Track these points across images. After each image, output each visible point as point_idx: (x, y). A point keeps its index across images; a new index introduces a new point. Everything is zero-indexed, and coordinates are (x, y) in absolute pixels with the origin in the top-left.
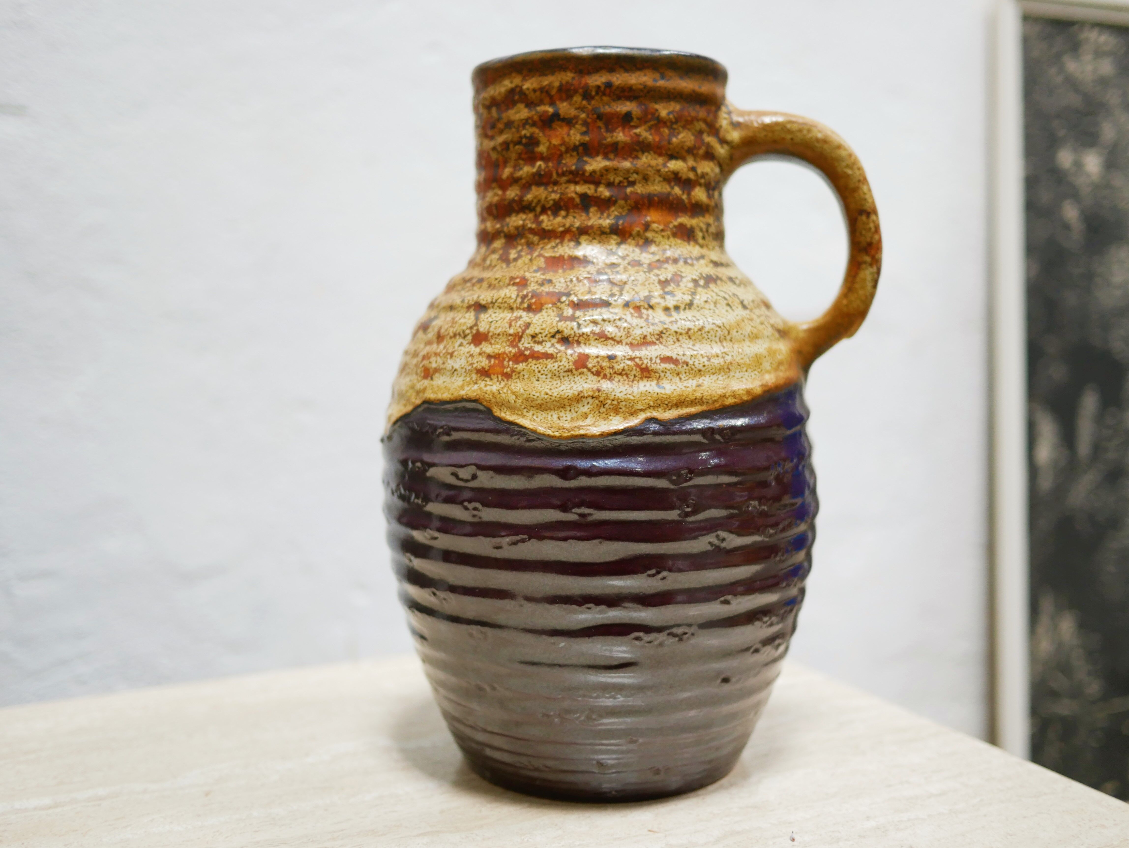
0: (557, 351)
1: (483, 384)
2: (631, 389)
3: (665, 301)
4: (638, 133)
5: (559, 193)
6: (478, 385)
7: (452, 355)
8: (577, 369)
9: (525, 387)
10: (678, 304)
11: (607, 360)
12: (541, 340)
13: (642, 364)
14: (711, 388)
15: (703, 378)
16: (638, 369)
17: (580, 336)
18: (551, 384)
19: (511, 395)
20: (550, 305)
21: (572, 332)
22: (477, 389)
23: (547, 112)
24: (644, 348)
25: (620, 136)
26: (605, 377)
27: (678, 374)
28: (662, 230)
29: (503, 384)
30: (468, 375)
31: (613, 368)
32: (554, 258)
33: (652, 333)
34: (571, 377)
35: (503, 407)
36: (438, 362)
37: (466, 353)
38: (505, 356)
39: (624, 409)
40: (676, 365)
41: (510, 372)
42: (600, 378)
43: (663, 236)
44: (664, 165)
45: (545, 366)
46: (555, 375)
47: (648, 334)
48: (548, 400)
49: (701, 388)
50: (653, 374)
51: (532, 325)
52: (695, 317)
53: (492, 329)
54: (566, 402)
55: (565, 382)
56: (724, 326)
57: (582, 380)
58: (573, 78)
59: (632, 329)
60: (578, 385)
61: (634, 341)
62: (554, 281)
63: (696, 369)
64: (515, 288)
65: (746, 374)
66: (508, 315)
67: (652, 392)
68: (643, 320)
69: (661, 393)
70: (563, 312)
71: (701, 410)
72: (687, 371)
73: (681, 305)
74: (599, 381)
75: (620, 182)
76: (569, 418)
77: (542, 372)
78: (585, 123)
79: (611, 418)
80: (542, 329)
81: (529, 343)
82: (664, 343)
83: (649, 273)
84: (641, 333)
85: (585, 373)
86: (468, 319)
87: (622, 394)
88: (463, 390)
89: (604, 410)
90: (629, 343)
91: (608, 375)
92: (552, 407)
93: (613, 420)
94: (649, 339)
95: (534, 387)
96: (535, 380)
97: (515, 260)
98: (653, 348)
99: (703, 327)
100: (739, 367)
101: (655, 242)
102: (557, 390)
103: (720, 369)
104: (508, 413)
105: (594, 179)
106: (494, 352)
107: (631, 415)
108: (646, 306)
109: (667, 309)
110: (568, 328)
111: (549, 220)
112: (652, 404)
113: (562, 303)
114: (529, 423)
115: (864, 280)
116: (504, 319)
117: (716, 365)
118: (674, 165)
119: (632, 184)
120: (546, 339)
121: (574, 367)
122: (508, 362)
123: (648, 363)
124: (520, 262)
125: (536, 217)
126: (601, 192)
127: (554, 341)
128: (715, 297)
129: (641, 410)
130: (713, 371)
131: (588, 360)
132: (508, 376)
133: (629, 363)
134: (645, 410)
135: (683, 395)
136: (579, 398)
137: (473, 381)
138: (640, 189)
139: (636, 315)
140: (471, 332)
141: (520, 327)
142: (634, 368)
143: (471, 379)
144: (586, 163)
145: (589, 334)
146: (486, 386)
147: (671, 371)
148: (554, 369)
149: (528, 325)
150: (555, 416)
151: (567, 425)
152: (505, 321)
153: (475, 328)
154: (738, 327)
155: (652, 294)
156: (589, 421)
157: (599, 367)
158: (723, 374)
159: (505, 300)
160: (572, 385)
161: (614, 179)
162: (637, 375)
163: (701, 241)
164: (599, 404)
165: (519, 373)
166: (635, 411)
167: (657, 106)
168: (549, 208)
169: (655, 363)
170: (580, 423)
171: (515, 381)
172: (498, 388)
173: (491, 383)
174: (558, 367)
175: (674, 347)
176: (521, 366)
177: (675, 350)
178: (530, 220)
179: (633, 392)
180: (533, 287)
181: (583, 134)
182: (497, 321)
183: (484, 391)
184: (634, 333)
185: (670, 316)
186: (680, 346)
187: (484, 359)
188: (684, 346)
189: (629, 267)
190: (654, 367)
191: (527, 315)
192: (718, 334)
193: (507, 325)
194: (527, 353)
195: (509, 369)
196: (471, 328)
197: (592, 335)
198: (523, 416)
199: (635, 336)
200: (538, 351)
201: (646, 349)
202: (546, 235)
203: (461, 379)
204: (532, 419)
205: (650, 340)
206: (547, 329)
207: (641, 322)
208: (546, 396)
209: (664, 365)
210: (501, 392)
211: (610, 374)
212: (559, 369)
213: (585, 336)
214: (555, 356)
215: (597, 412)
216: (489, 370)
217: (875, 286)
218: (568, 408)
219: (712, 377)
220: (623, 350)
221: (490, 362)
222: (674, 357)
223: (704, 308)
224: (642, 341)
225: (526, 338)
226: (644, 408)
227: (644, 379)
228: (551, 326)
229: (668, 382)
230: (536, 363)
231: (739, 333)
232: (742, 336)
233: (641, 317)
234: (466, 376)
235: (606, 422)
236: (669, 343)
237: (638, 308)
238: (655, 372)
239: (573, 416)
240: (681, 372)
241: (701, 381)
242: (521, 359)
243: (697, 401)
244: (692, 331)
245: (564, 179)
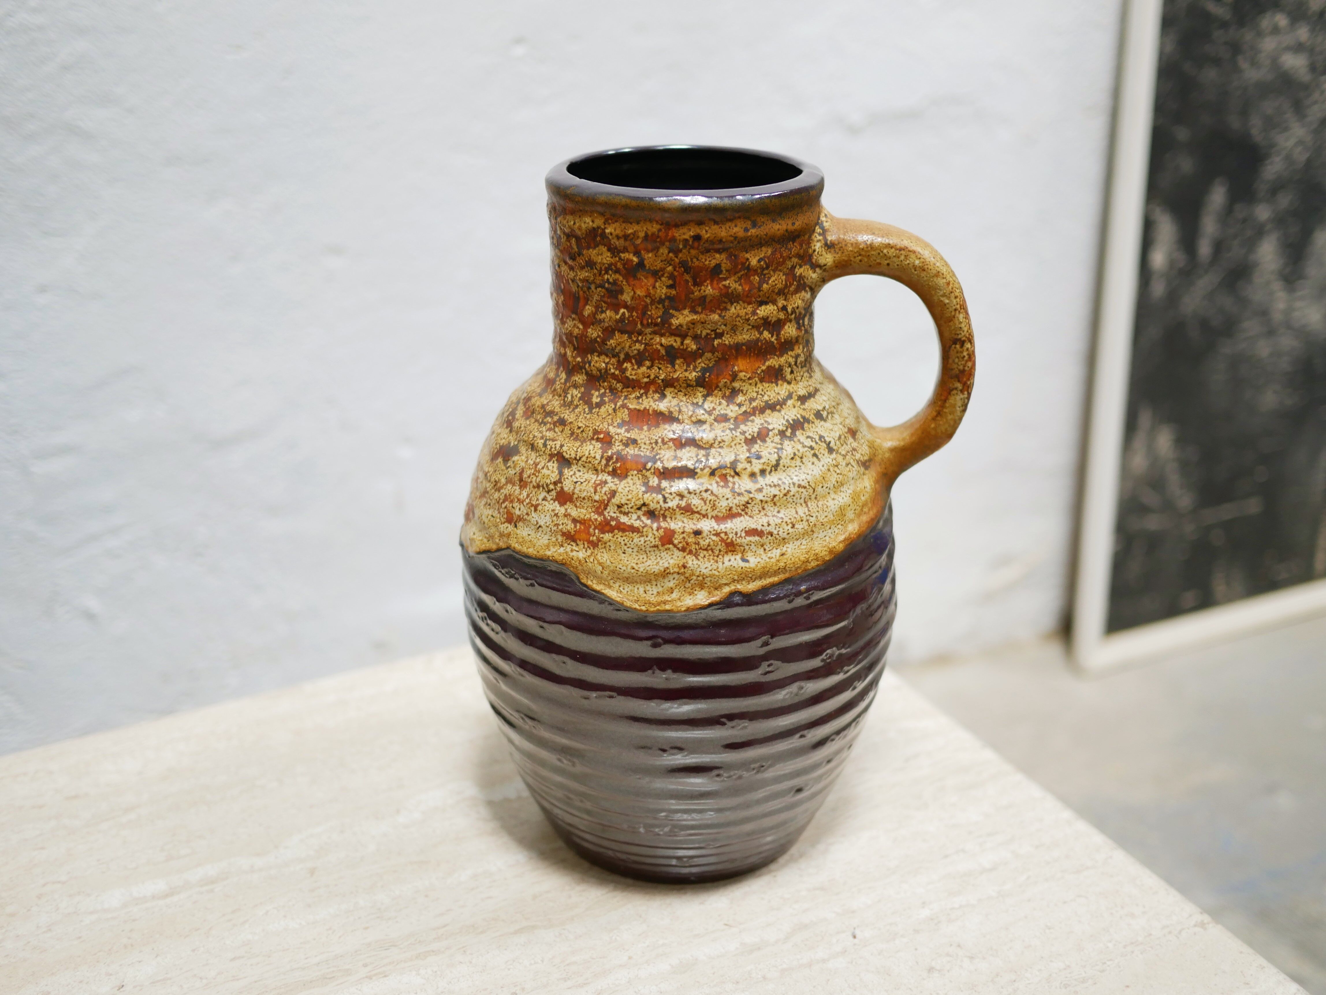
0: (643, 525)
1: (569, 548)
2: (716, 564)
3: (751, 465)
4: (727, 285)
5: (644, 343)
6: (564, 548)
7: (536, 507)
8: (663, 545)
9: (612, 559)
10: (765, 467)
11: (692, 535)
12: (627, 510)
13: (728, 539)
14: (794, 555)
15: (787, 545)
16: (723, 544)
17: (666, 510)
18: (637, 558)
19: (598, 565)
20: (635, 472)
21: (658, 506)
22: (563, 553)
23: (632, 261)
24: (729, 521)
25: (709, 290)
26: (690, 552)
27: (762, 546)
28: (750, 378)
29: (589, 552)
30: (553, 535)
31: (698, 544)
32: (639, 410)
33: (738, 504)
34: (657, 552)
35: (590, 575)
36: (521, 510)
37: (550, 511)
38: (591, 523)
39: (709, 584)
40: (761, 537)
41: (596, 541)
42: (685, 554)
43: (750, 384)
44: (754, 313)
45: (631, 539)
46: (641, 550)
47: (734, 506)
48: (635, 574)
49: (785, 557)
50: (738, 547)
51: (617, 494)
52: (780, 479)
53: (576, 491)
54: (652, 577)
55: (651, 557)
56: (809, 485)
57: (668, 555)
58: (660, 230)
59: (718, 501)
60: (664, 561)
61: (719, 514)
62: (639, 442)
63: (780, 538)
64: (598, 445)
65: (830, 531)
66: (593, 477)
67: (736, 567)
68: (729, 490)
69: (746, 567)
70: (649, 481)
71: (783, 579)
72: (772, 541)
73: (767, 468)
74: (685, 557)
75: (708, 334)
76: (655, 593)
77: (628, 545)
78: (671, 276)
79: (696, 592)
80: (628, 500)
81: (615, 513)
82: (749, 513)
83: (736, 431)
84: (727, 505)
85: (671, 549)
86: (551, 471)
87: (707, 570)
88: (549, 550)
89: (690, 585)
90: (714, 515)
91: (694, 551)
92: (638, 580)
93: (698, 595)
94: (734, 510)
95: (621, 560)
96: (621, 552)
97: (599, 405)
98: (737, 521)
99: (789, 491)
100: (823, 527)
101: (742, 391)
102: (643, 565)
103: (804, 534)
104: (594, 581)
105: (680, 333)
106: (579, 517)
107: (716, 589)
108: (733, 473)
109: (753, 475)
110: (654, 500)
111: (633, 369)
112: (736, 578)
113: (648, 470)
114: (615, 594)
115: (954, 406)
116: (589, 482)
117: (800, 530)
118: (763, 311)
119: (720, 336)
120: (632, 510)
121: (660, 543)
122: (594, 529)
123: (733, 537)
124: (603, 409)
125: (620, 363)
126: (687, 345)
127: (640, 513)
128: (802, 450)
129: (726, 584)
130: (797, 537)
131: (673, 536)
132: (594, 545)
133: (714, 538)
134: (730, 584)
135: (766, 567)
136: (665, 574)
137: (559, 543)
138: (727, 340)
139: (722, 484)
140: (555, 489)
141: (605, 494)
142: (720, 543)
143: (557, 540)
144: (673, 316)
145: (675, 508)
146: (572, 551)
147: (756, 543)
148: (640, 544)
149: (613, 493)
150: (642, 590)
151: (653, 599)
152: (590, 484)
153: (559, 485)
154: (823, 481)
155: (738, 458)
156: (674, 596)
157: (684, 543)
158: (807, 537)
159: (589, 459)
160: (658, 560)
161: (701, 332)
162: (722, 549)
163: (789, 377)
164: (685, 580)
165: (606, 543)
166: (719, 586)
167: (747, 256)
168: (634, 357)
169: (741, 536)
170: (667, 598)
171: (601, 551)
172: (584, 556)
173: (577, 549)
174: (645, 542)
175: (759, 516)
176: (607, 536)
177: (760, 520)
178: (613, 365)
179: (718, 568)
180: (617, 447)
181: (670, 287)
182: (582, 483)
183: (571, 557)
184: (719, 505)
185: (756, 482)
186: (766, 515)
187: (570, 522)
188: (769, 514)
189: (716, 423)
190: (739, 541)
191: (613, 480)
192: (803, 496)
193: (593, 490)
194: (613, 523)
195: (595, 538)
196: (555, 483)
197: (678, 510)
198: (610, 587)
199: (721, 508)
200: (624, 523)
201: (731, 522)
202: (631, 384)
203: (547, 537)
204: (619, 591)
205: (736, 511)
206: (633, 500)
207: (727, 492)
208: (633, 571)
209: (748, 538)
210: (587, 560)
211: (696, 549)
212: (646, 544)
213: (671, 510)
214: (641, 531)
215: (682, 587)
216: (574, 535)
217: (964, 411)
218: (654, 583)
219: (795, 542)
220: (708, 524)
221: (575, 526)
222: (759, 528)
223: (791, 466)
224: (728, 512)
225: (612, 507)
226: (728, 582)
227: (729, 553)
228: (637, 498)
229: (753, 554)
230: (623, 535)
231: (824, 488)
232: (827, 490)
233: (726, 486)
234: (551, 536)
235: (691, 597)
236: (754, 512)
237: (724, 477)
238: (740, 546)
239: (659, 591)
240: (765, 543)
241: (785, 549)
242: (607, 528)
243: (780, 570)
244: (777, 497)
245: (648, 330)
